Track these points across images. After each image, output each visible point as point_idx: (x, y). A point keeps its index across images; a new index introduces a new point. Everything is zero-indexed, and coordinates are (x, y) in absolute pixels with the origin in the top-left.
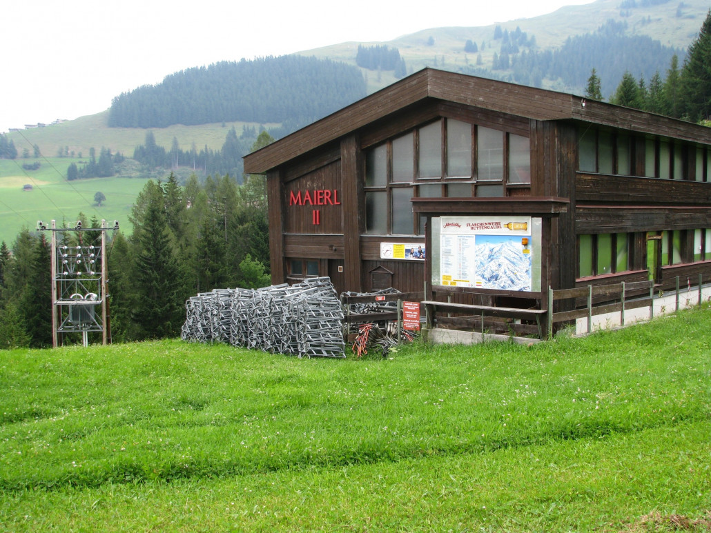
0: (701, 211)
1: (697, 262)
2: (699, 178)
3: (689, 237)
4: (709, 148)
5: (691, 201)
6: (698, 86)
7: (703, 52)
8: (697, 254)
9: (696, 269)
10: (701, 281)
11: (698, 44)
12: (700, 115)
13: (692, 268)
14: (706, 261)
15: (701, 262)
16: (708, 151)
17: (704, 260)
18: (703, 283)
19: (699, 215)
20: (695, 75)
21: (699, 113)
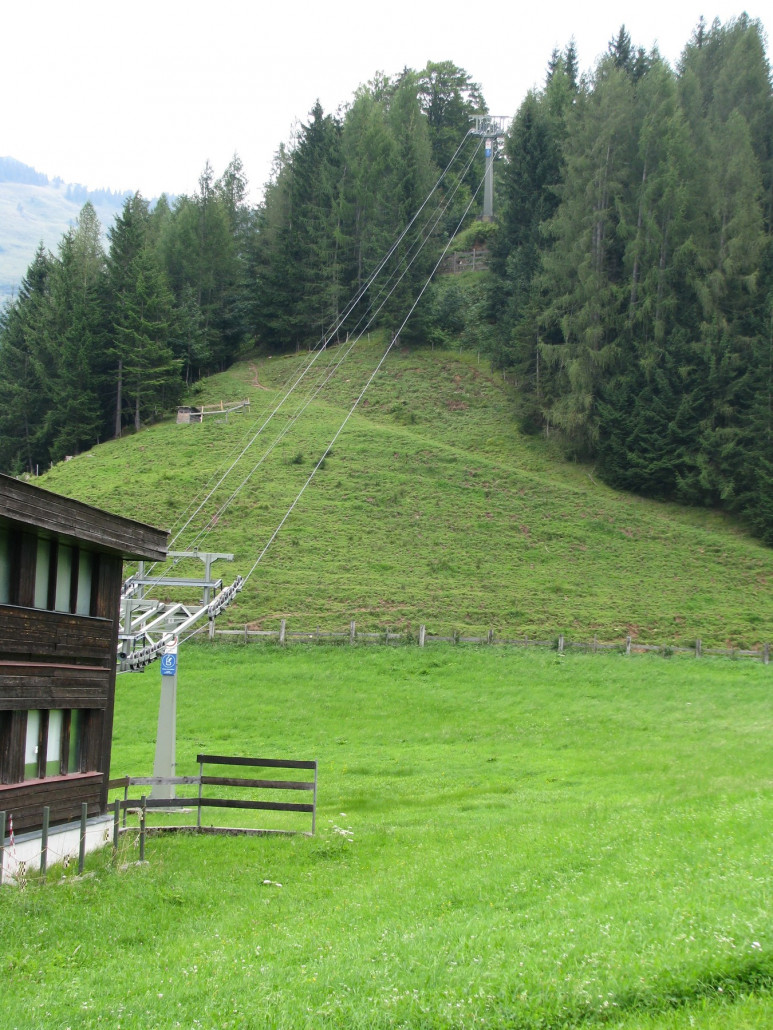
0: (41, 672)
1: (31, 780)
2: (40, 602)
3: (15, 727)
4: (61, 541)
5: (24, 649)
6: (16, 399)
7: (26, 328)
8: (30, 765)
9: (28, 796)
10: (48, 818)
11: (16, 313)
12: (17, 463)
13: (19, 793)
14: (47, 780)
15: (37, 781)
16: (60, 547)
17: (42, 778)
18: (53, 823)
19: (37, 679)
20: (10, 376)
21: (14, 456)
